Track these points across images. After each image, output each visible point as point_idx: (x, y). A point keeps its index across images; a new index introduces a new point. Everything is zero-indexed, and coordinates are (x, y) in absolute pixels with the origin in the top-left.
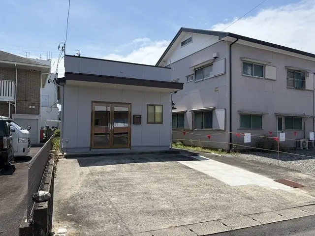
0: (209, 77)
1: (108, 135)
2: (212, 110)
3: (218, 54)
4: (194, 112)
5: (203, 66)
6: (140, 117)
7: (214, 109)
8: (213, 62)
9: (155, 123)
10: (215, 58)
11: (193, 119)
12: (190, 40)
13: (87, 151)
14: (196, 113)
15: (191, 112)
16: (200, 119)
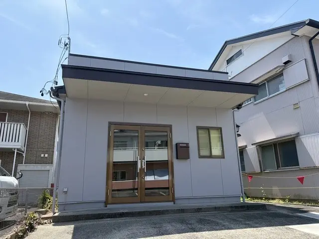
0: (278, 93)
1: (136, 191)
2: (294, 138)
3: (290, 56)
4: (260, 146)
5: (266, 80)
6: (187, 147)
7: (298, 135)
8: (284, 69)
9: (211, 156)
10: (286, 63)
11: (259, 157)
12: (239, 53)
13: (99, 209)
14: (263, 147)
15: (254, 146)
16: (271, 155)
